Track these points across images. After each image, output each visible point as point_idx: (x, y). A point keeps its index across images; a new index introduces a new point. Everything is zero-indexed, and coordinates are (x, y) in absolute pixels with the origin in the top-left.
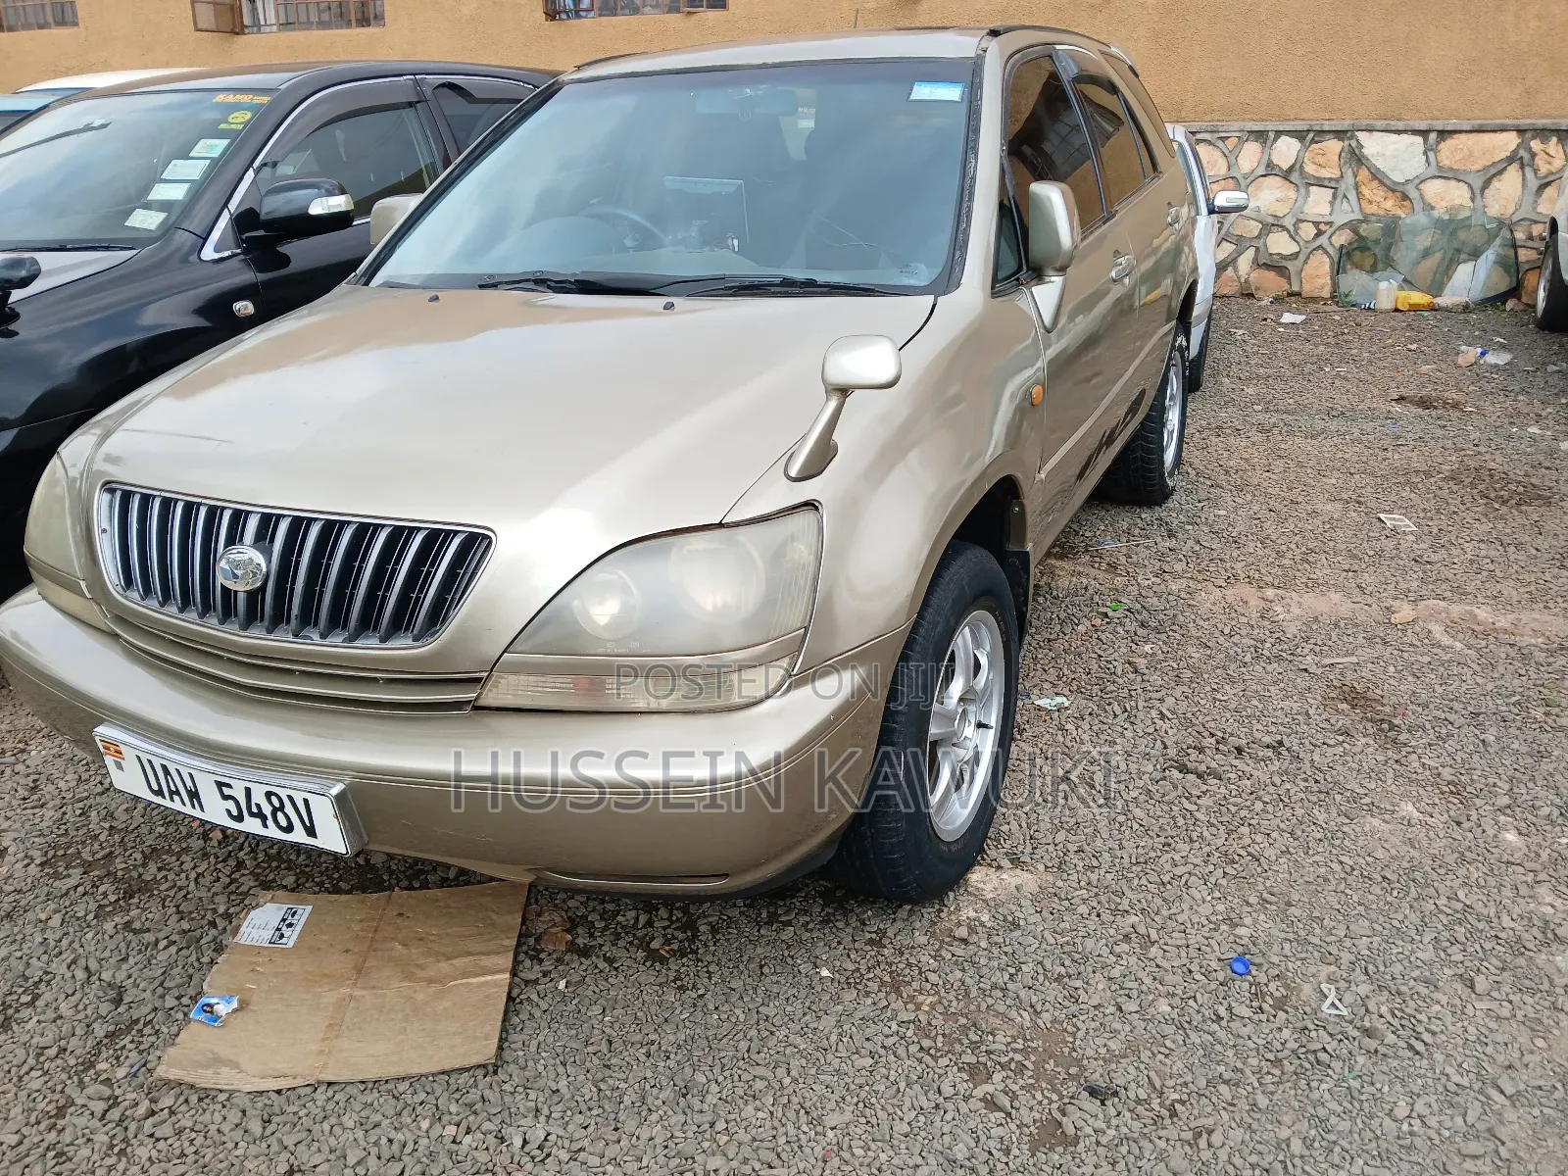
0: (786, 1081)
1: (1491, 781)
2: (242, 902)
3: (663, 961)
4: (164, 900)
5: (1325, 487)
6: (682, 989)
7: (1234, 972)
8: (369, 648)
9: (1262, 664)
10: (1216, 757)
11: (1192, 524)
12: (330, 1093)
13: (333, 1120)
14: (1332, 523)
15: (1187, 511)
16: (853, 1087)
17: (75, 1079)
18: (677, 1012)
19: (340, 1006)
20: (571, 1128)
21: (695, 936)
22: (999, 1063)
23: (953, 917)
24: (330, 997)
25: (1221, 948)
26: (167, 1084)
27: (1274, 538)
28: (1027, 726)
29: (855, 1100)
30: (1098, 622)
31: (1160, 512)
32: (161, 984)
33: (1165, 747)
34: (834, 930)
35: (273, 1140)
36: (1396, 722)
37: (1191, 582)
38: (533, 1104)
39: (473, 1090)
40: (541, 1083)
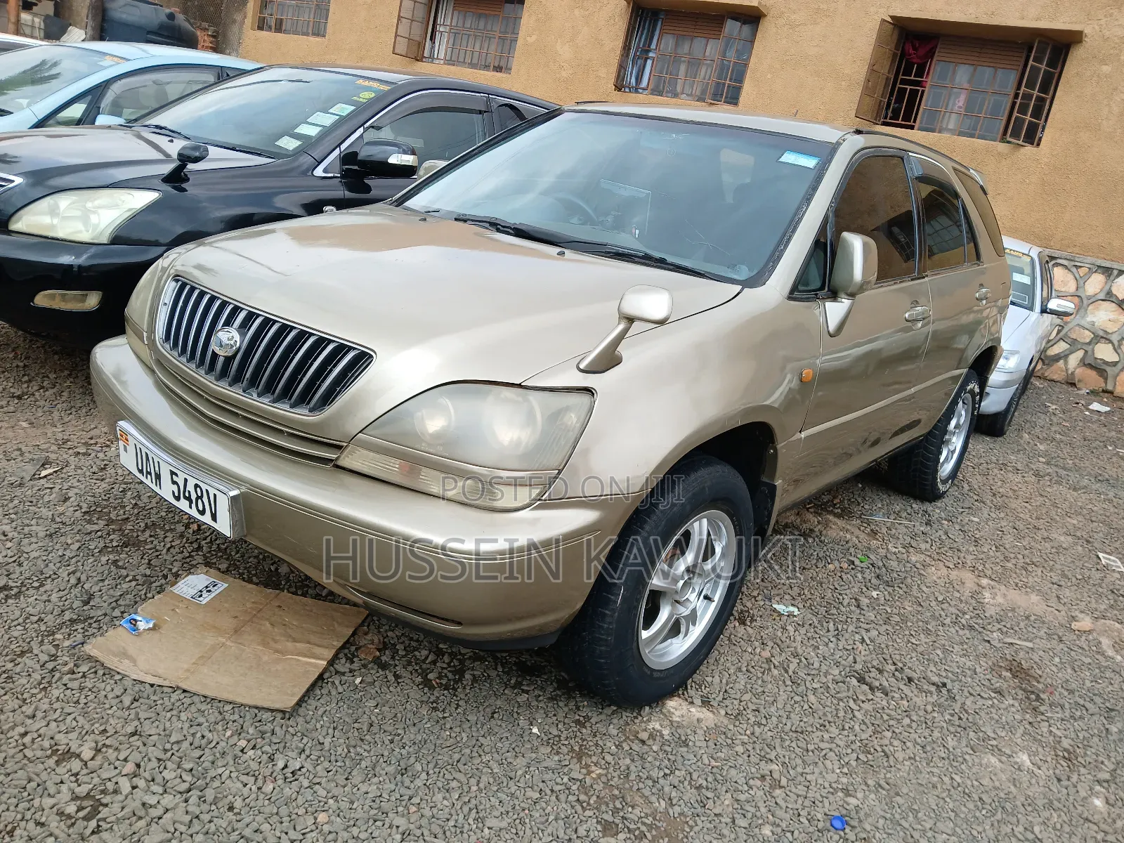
0: (474, 788)
1: (1100, 759)
2: (190, 569)
3: (432, 688)
4: (144, 554)
5: (1067, 524)
6: (435, 709)
7: (832, 825)
8: (283, 410)
9: (957, 628)
10: (889, 679)
11: (949, 521)
12: (182, 696)
13: (174, 712)
14: (1060, 549)
15: (949, 512)
16: (517, 807)
17: (40, 638)
18: (424, 722)
19: (213, 648)
20: (319, 768)
21: (460, 680)
22: (628, 828)
23: (643, 725)
24: (210, 640)
25: (831, 806)
26: (90, 658)
27: (1007, 546)
28: (758, 619)
29: (515, 816)
30: (845, 565)
31: (928, 507)
32: (116, 601)
33: (855, 662)
34: (555, 706)
35: (133, 712)
36: (1042, 696)
37: (928, 558)
38: (302, 746)
39: (269, 724)
40: (315, 735)
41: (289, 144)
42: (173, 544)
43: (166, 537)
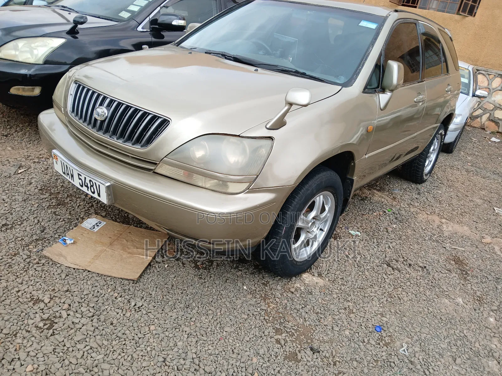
0: (219, 314)
1: (493, 300)
2: (88, 215)
3: (199, 269)
4: (68, 209)
5: (480, 194)
6: (201, 278)
7: (375, 330)
8: (128, 146)
9: (431, 242)
10: (401, 265)
11: (428, 193)
12: (88, 274)
13: (85, 281)
14: (477, 206)
15: (428, 188)
16: (238, 322)
17: (23, 248)
18: (196, 284)
19: (101, 252)
20: (150, 305)
21: (211, 265)
22: (287, 331)
23: (292, 285)
24: (99, 248)
25: (375, 321)
26: (45, 257)
27: (454, 204)
28: (343, 237)
29: (237, 326)
30: (381, 213)
31: (419, 186)
32: (56, 230)
33: (386, 257)
34: (254, 277)
35: (66, 281)
36: (468, 272)
37: (418, 210)
38: (142, 295)
39: (127, 286)
40: (148, 290)
41: (125, 15)
42: (80, 204)
43: (77, 201)
